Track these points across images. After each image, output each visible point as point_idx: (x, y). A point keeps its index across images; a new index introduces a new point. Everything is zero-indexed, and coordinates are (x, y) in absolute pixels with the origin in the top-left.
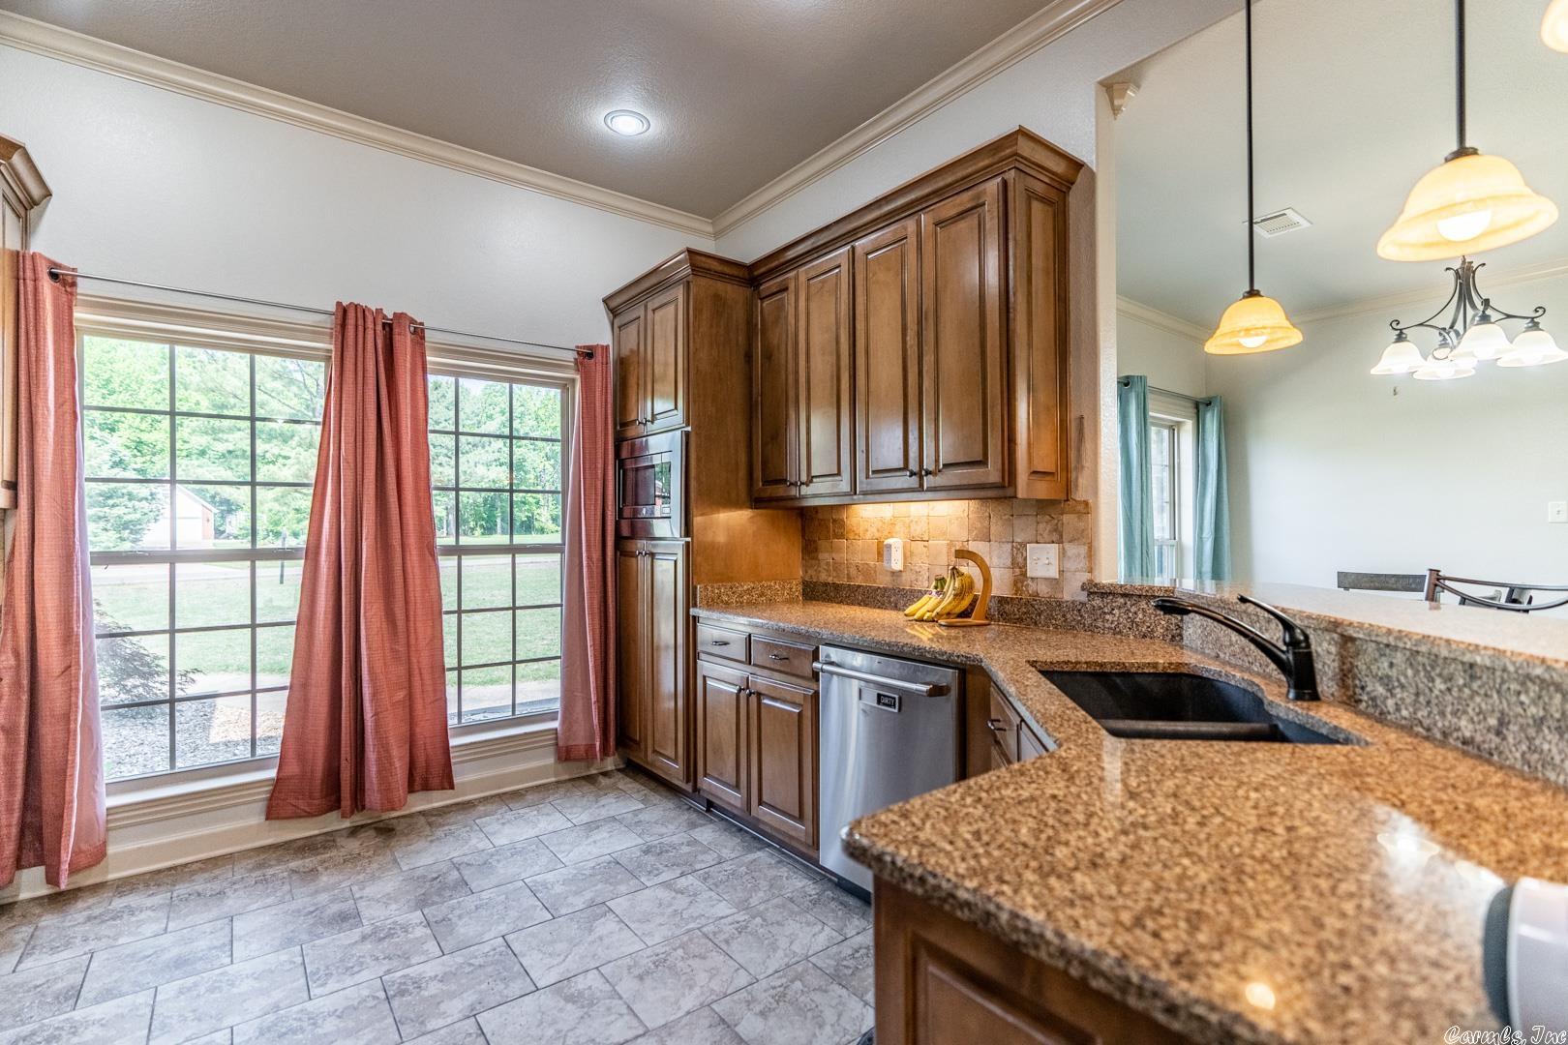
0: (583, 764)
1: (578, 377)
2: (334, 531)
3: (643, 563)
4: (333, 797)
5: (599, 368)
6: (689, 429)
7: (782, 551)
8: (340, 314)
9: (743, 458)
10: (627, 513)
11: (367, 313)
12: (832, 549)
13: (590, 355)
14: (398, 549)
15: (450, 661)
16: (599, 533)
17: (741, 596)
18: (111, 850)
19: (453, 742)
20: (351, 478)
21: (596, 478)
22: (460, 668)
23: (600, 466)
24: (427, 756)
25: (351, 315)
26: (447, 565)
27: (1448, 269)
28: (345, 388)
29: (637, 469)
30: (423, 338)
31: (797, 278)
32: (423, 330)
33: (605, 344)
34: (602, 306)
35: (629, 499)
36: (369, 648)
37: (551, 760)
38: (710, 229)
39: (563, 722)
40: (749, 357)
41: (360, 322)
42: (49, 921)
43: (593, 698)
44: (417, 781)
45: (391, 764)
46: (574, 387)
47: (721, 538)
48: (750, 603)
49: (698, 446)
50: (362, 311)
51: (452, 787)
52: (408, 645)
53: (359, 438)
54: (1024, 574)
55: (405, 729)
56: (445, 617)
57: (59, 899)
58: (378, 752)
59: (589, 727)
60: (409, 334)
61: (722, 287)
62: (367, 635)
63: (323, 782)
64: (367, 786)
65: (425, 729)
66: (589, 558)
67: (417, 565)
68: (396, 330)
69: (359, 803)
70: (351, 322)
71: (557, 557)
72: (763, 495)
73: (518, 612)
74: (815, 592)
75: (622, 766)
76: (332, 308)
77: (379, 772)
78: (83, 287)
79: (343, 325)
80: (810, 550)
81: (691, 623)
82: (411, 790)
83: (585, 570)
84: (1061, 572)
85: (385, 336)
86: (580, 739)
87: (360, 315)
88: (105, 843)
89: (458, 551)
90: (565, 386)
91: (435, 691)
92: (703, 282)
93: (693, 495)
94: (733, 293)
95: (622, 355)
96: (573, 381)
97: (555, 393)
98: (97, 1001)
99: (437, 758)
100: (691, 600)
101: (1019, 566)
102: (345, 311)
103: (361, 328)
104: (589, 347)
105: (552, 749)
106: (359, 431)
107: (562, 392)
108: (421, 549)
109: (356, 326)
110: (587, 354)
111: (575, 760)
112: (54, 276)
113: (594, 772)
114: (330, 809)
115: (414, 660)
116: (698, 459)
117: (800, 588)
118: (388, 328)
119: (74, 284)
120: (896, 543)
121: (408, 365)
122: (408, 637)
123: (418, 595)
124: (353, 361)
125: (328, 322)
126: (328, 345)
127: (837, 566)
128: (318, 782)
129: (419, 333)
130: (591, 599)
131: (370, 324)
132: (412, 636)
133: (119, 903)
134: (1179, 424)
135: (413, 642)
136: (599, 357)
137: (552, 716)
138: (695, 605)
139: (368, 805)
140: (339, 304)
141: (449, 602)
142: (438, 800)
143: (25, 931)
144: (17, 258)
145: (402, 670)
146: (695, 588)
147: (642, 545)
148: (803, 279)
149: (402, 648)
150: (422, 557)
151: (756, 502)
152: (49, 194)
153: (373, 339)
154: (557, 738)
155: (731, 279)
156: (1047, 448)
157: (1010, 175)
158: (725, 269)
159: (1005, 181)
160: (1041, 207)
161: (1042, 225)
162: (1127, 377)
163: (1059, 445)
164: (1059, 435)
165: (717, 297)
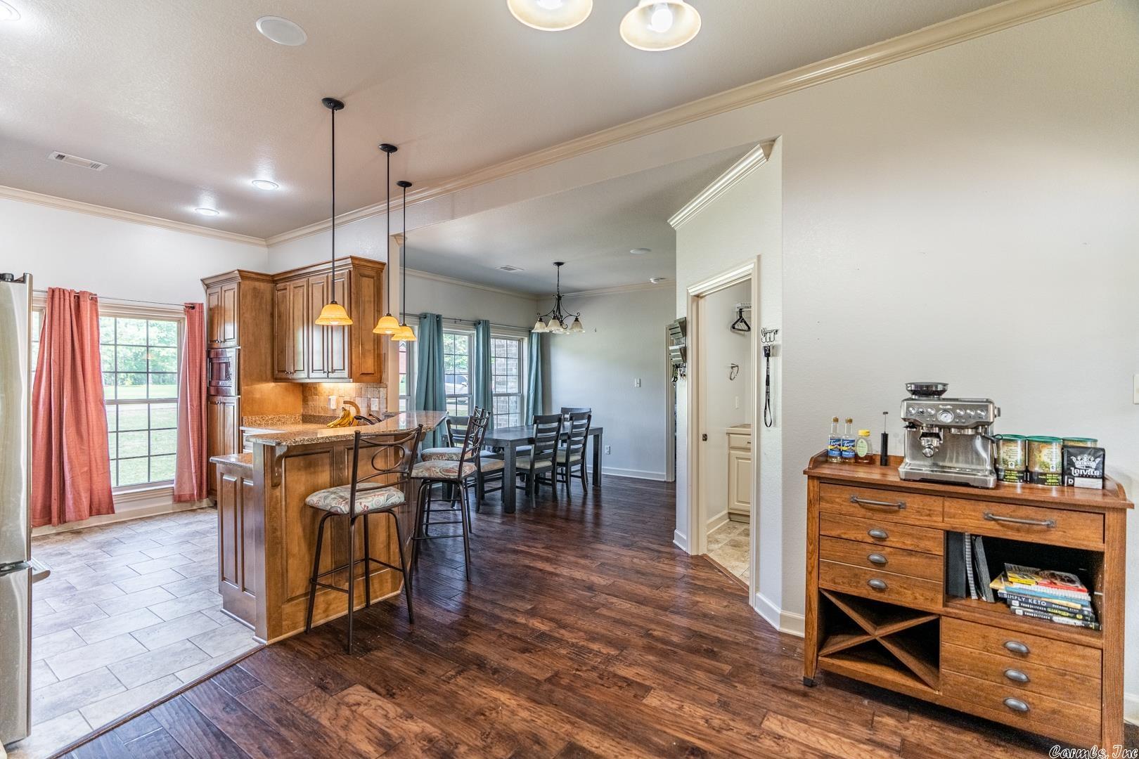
0: (189, 504)
1: (186, 317)
2: (48, 394)
3: (220, 407)
4: (47, 518)
5: (197, 314)
6: (240, 347)
7: (292, 401)
8: (51, 293)
9: (269, 360)
10: (214, 383)
11: (66, 292)
12: (313, 400)
13: (193, 308)
14: (84, 404)
15: (112, 455)
16: (197, 392)
19: (113, 494)
20: (57, 369)
21: (196, 366)
22: (117, 459)
23: (198, 361)
24: (99, 499)
25: (57, 294)
26: (111, 410)
28: (54, 327)
29: (220, 363)
30: (96, 301)
31: (290, 285)
32: (96, 298)
33: (201, 302)
34: (200, 282)
35: (215, 377)
36: (68, 448)
37: (171, 502)
38: (264, 243)
39: (177, 484)
40: (272, 315)
41: (62, 297)
43: (193, 471)
44: (95, 510)
45: (81, 499)
46: (184, 320)
47: (258, 396)
49: (245, 355)
50: (63, 291)
51: (113, 513)
52: (89, 446)
53: (62, 351)
54: (370, 409)
55: (87, 485)
56: (109, 434)
58: (74, 494)
59: (191, 486)
60: (89, 301)
61: (257, 284)
62: (67, 441)
63: (41, 511)
64: (67, 510)
65: (98, 486)
66: (192, 405)
67: (93, 409)
68: (81, 299)
69: (62, 519)
70: (56, 296)
71: (174, 405)
72: (278, 377)
73: (151, 432)
74: (307, 419)
75: (211, 505)
76: (47, 290)
77: (74, 503)
79: (52, 297)
80: (305, 400)
81: (241, 433)
82: (91, 515)
83: (189, 411)
84: (379, 408)
85: (75, 302)
86: (186, 491)
87: (62, 293)
89: (117, 402)
90: (179, 321)
91: (104, 468)
92: (247, 282)
93: (241, 377)
94: (264, 287)
95: (211, 307)
96: (184, 318)
97: (175, 324)
99: (105, 500)
100: (240, 422)
101: (369, 406)
102: (53, 291)
103: (62, 300)
104: (192, 304)
105: (171, 497)
106: (62, 347)
107: (178, 324)
108: (96, 402)
109: (60, 298)
110: (191, 307)
111: (185, 502)
113: (195, 508)
114: (45, 524)
115: (92, 454)
116: (245, 361)
117: (301, 417)
118: (78, 298)
120: (333, 398)
121: (89, 316)
122: (89, 443)
123: (95, 423)
124: (58, 315)
125: (43, 295)
126: (44, 305)
127: (315, 407)
128: (38, 511)
129: (94, 299)
130: (192, 424)
131: (67, 297)
132: (91, 442)
134: (522, 339)
135: (91, 445)
136: (197, 308)
137: (172, 481)
138: (242, 425)
139: (67, 519)
140: (50, 288)
141: (111, 427)
142: (104, 520)
145: (86, 458)
146: (242, 418)
147: (220, 399)
148: (292, 287)
149: (85, 448)
150: (96, 406)
151: (276, 380)
153: (69, 303)
154: (173, 492)
155: (263, 281)
156: (369, 365)
157: (352, 269)
158: (259, 277)
159: (350, 271)
160: (367, 279)
161: (367, 285)
162: (480, 321)
163: (376, 364)
164: (376, 360)
165: (255, 289)
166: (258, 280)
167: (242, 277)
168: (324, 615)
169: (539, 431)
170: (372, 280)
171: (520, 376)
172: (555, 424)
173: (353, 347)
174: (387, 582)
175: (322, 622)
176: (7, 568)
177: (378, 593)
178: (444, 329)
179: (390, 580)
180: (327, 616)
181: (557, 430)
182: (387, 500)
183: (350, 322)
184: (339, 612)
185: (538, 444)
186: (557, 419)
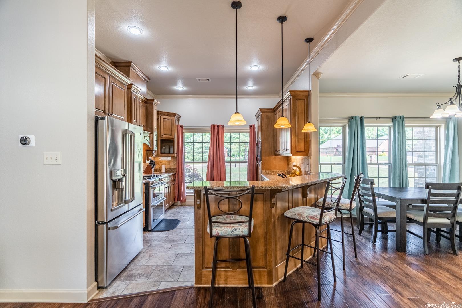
1: (250, 131)
5: (253, 129)
6: (261, 141)
7: (283, 164)
9: (273, 146)
10: (258, 156)
13: (252, 127)
14: (219, 162)
16: (253, 159)
17: (272, 172)
18: (186, 201)
20: (213, 151)
21: (252, 149)
23: (253, 147)
26: (226, 165)
27: (454, 86)
29: (258, 148)
30: (224, 128)
33: (255, 124)
34: (255, 116)
38: (278, 96)
42: (180, 207)
48: (274, 174)
49: (263, 144)
50: (214, 125)
57: (181, 205)
60: (221, 128)
61: (268, 113)
62: (214, 175)
66: (250, 164)
67: (222, 165)
68: (219, 127)
70: (213, 126)
71: (247, 164)
73: (240, 174)
74: (288, 173)
78: (184, 128)
79: (212, 128)
80: (288, 164)
83: (250, 166)
85: (218, 129)
88: (186, 200)
92: (264, 113)
93: (262, 153)
94: (271, 114)
95: (258, 125)
98: (181, 214)
101: (305, 169)
104: (251, 125)
112: (181, 127)
116: (263, 147)
117: (286, 172)
119: (183, 127)
120: (294, 164)
121: (221, 133)
123: (222, 169)
124: (213, 133)
125: (210, 127)
126: (210, 131)
127: (290, 167)
129: (223, 127)
130: (251, 172)
131: (215, 127)
133: (186, 207)
134: (440, 126)
135: (221, 177)
138: (262, 174)
140: (211, 125)
143: (178, 207)
144: (177, 125)
146: (262, 171)
147: (258, 162)
148: (278, 112)
150: (223, 163)
151: (275, 155)
152: (180, 116)
153: (216, 129)
155: (270, 112)
156: (302, 146)
157: (291, 98)
158: (268, 110)
159: (291, 99)
160: (300, 101)
161: (301, 105)
162: (396, 116)
163: (305, 146)
164: (305, 144)
165: (267, 116)
166: (268, 112)
167: (261, 111)
168: (224, 282)
169: (430, 194)
170: (303, 101)
171: (437, 152)
172: (455, 191)
173: (292, 138)
174: (264, 277)
175: (222, 286)
176: (101, 223)
177: (258, 282)
178: (365, 124)
179: (266, 276)
180: (226, 284)
181: (456, 196)
182: (232, 232)
183: (290, 126)
184: (233, 284)
185: (430, 205)
186: (456, 187)
